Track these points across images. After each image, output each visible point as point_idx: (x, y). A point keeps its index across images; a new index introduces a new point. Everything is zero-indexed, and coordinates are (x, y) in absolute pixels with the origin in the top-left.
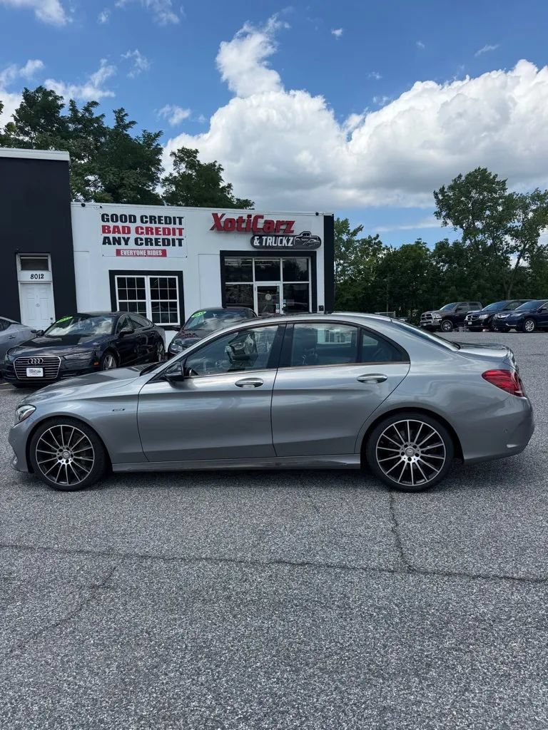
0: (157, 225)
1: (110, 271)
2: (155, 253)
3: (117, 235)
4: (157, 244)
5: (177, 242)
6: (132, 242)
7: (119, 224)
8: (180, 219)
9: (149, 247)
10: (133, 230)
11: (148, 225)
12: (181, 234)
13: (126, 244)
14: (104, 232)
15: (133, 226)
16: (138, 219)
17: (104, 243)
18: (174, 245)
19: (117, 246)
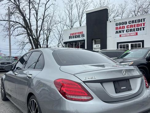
0: (135, 24)
1: (117, 43)
2: (133, 34)
3: (120, 30)
4: (134, 31)
5: (142, 29)
6: (125, 31)
7: (121, 26)
8: (144, 19)
9: (131, 32)
10: (126, 27)
11: (131, 24)
12: (144, 25)
13: (123, 32)
14: (116, 29)
15: (125, 26)
16: (128, 23)
17: (116, 33)
18: (141, 30)
19: (120, 34)
